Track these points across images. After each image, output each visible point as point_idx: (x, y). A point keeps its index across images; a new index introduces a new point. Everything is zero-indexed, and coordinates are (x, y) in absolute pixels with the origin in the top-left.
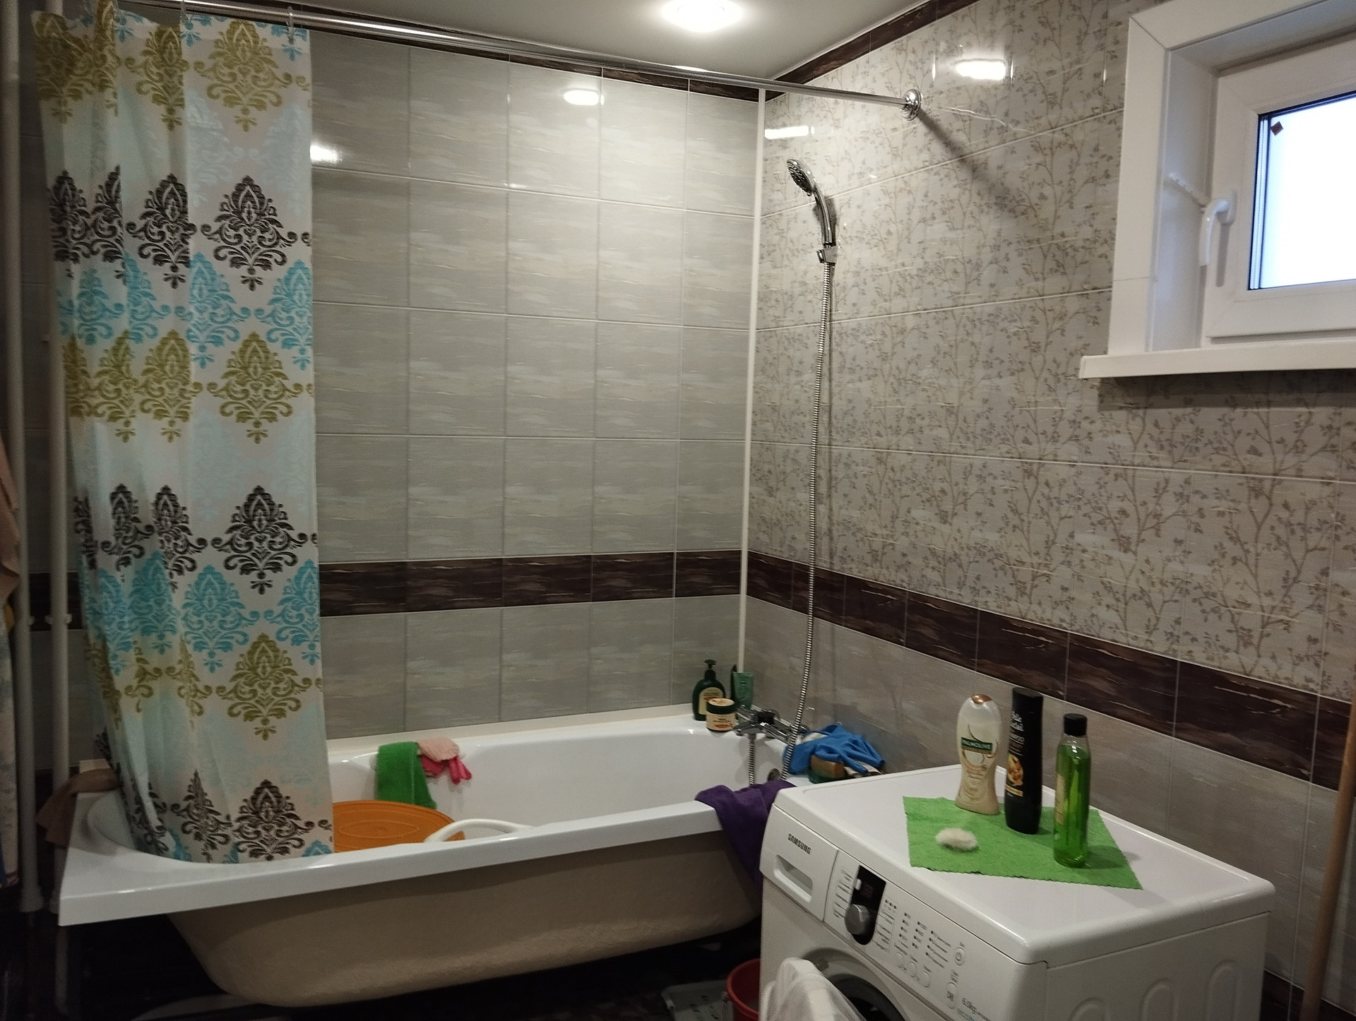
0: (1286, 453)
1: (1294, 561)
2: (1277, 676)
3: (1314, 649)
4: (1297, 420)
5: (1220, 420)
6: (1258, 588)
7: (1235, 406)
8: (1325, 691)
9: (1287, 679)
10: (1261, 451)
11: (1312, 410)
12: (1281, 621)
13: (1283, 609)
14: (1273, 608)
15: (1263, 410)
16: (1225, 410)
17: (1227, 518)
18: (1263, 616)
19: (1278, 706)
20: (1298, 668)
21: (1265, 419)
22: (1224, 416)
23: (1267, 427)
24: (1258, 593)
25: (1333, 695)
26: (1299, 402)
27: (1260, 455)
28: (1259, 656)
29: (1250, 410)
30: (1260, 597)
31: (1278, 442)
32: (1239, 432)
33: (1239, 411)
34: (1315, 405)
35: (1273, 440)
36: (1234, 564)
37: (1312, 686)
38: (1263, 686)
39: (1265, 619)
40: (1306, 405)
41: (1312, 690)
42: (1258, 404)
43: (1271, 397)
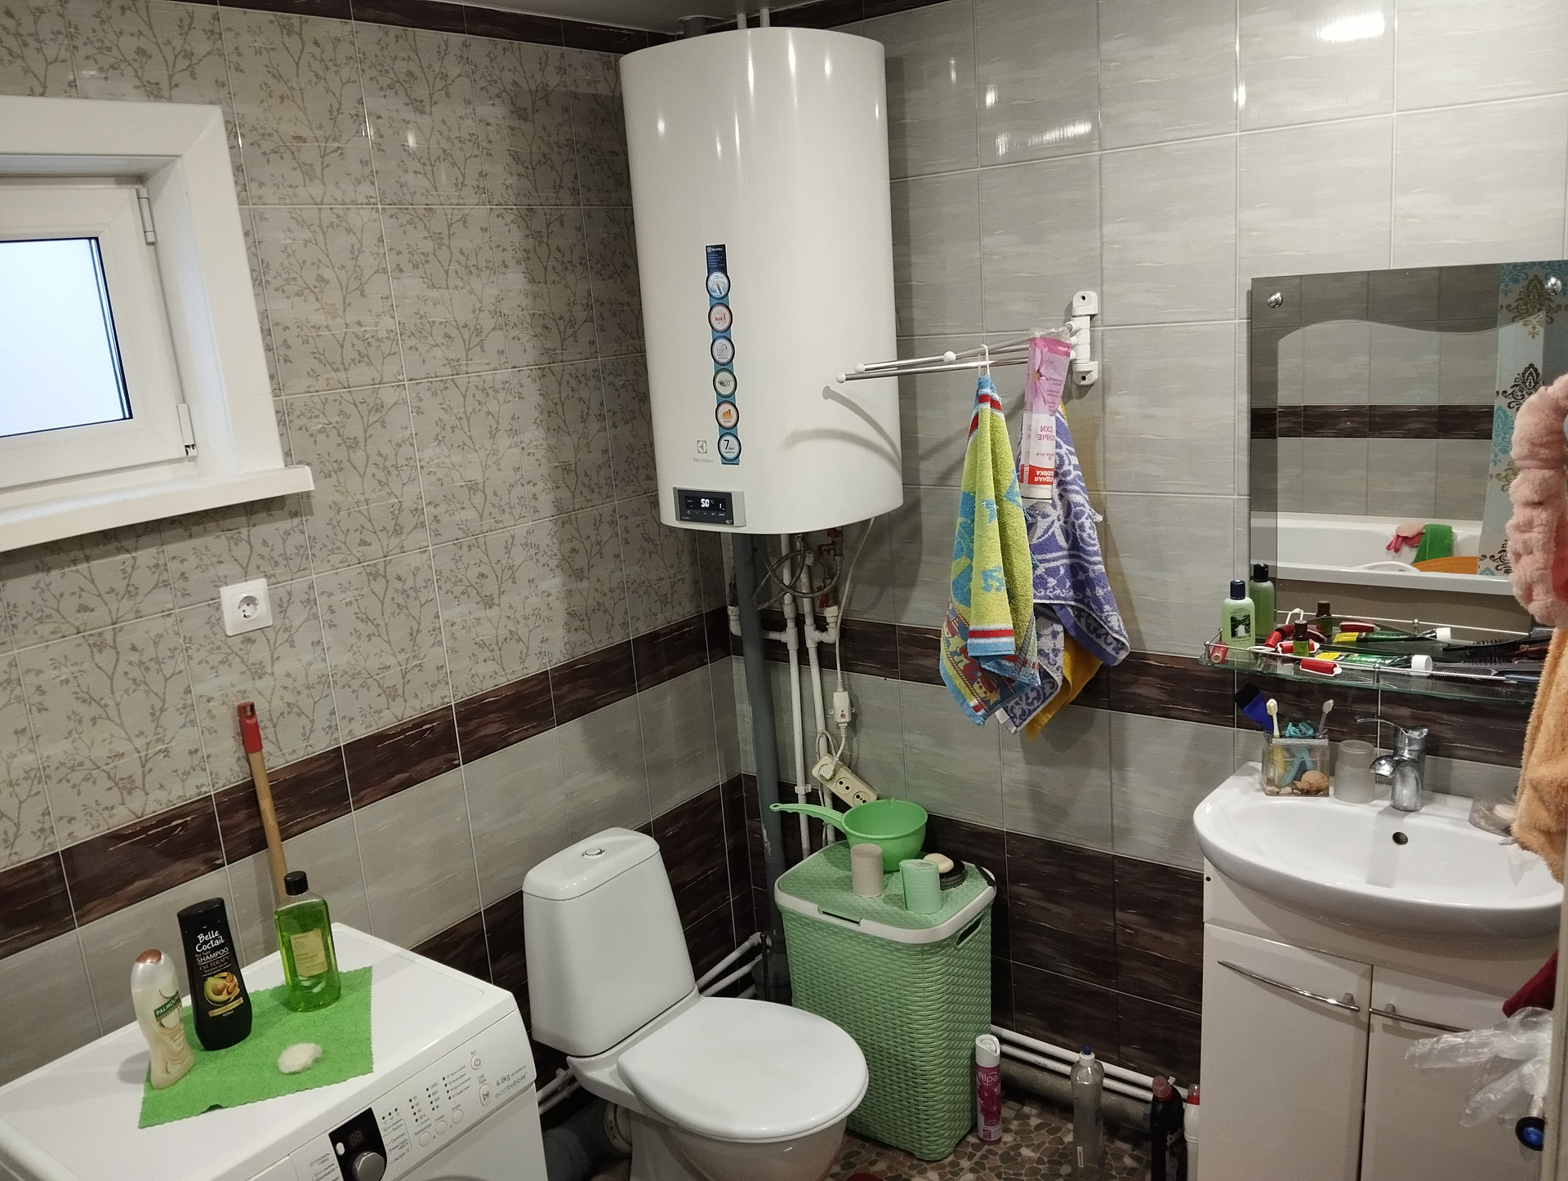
0: (119, 601)
1: (156, 694)
2: (170, 801)
3: (197, 758)
4: (123, 567)
5: (34, 588)
6: (127, 734)
7: (49, 570)
8: (217, 786)
9: (180, 797)
10: (91, 606)
11: (134, 554)
12: (160, 751)
13: (158, 741)
14: (148, 744)
15: (83, 567)
16: (39, 576)
17: (73, 682)
18: (140, 757)
19: (178, 825)
20: (187, 783)
21: (88, 576)
22: (38, 583)
23: (92, 582)
24: (129, 739)
25: (224, 786)
26: (119, 551)
27: (92, 610)
28: (147, 794)
29: (67, 569)
30: (131, 742)
31: (108, 593)
32: (61, 595)
33: (54, 573)
34: (136, 549)
35: (103, 593)
36: (94, 724)
37: (204, 789)
38: (157, 819)
39: (143, 759)
40: (128, 551)
41: (206, 793)
42: (74, 562)
43: (88, 552)
